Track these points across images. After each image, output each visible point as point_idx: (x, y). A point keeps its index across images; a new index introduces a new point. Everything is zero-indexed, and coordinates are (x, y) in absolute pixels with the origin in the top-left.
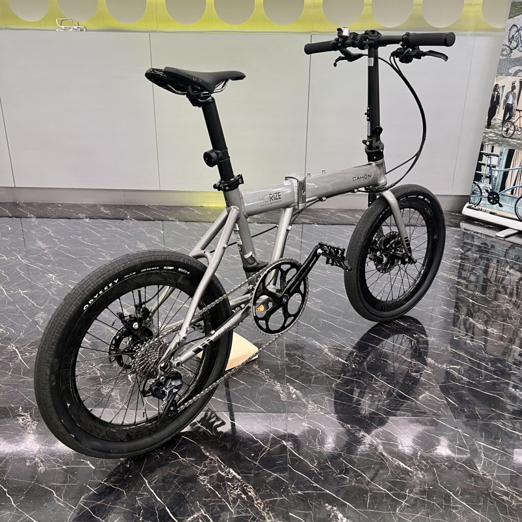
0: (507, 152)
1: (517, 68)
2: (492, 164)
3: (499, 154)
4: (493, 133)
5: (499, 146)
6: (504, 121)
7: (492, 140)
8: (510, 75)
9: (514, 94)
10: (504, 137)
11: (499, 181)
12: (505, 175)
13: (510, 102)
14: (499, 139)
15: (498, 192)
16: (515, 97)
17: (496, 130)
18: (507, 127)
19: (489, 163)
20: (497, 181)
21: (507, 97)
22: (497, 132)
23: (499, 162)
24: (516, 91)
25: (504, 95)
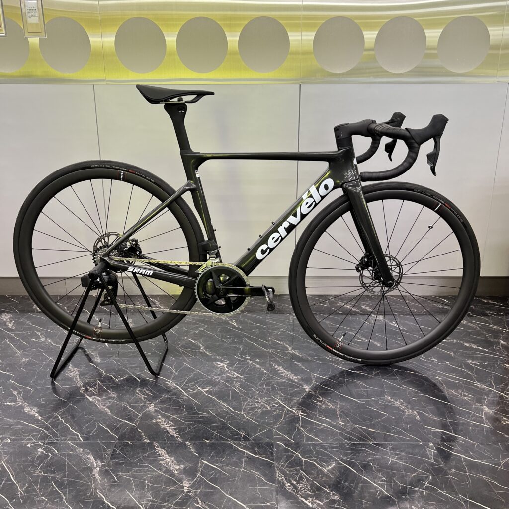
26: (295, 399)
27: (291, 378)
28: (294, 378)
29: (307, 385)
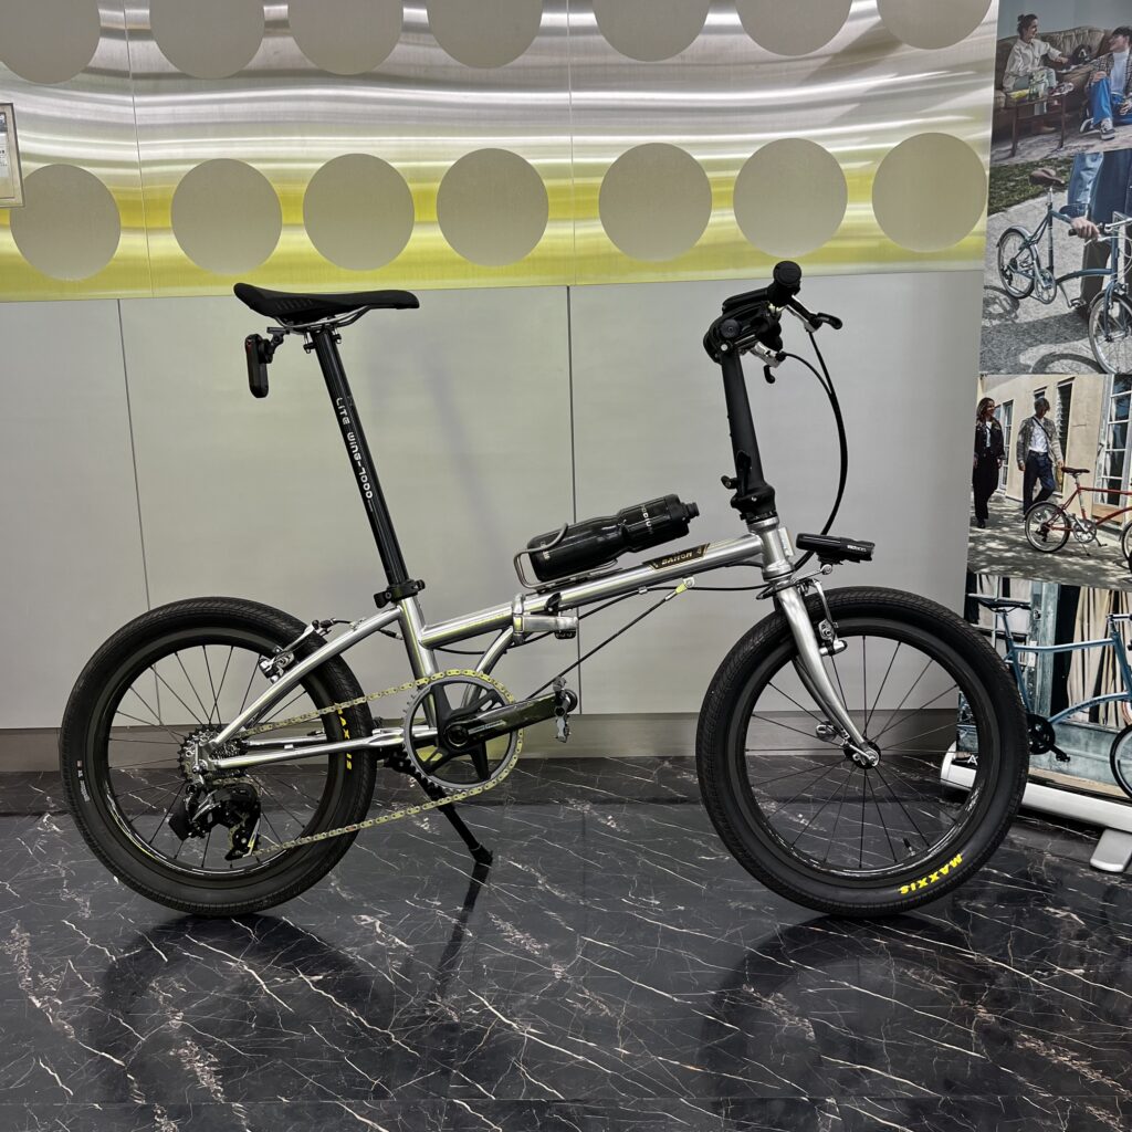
0: (1054, 595)
1: (1043, 350)
2: (1012, 629)
3: (1029, 600)
4: (1001, 539)
5: (1025, 577)
6: (1029, 505)
7: (1001, 561)
8: (1024, 370)
9: (1048, 423)
10: (1037, 550)
11: (1044, 681)
12: (1062, 664)
13: (1039, 446)
14: (1023, 555)
15: (1046, 713)
16: (1054, 431)
17: (1006, 529)
18: (1042, 521)
19: (1001, 627)
20: (1038, 682)
21: (1026, 433)
22: (1013, 537)
23: (1034, 624)
24: (1054, 415)
25: (1016, 426)
26: (523, 998)
27: (527, 948)
28: (534, 947)
29: (560, 964)
